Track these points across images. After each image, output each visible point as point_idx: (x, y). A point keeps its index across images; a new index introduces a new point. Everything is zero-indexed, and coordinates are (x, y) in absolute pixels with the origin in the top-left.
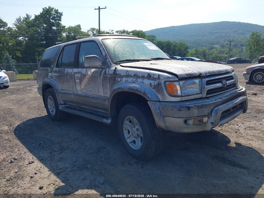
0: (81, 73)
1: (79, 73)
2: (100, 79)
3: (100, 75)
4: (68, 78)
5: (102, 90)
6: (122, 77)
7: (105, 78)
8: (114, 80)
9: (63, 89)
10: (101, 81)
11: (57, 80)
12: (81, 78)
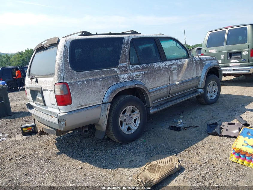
0: (177, 64)
1: (173, 64)
2: (194, 65)
3: (193, 62)
4: (162, 72)
5: (196, 72)
6: (205, 61)
7: (197, 63)
8: (202, 63)
9: (154, 87)
10: (195, 66)
11: (144, 79)
12: (178, 68)
